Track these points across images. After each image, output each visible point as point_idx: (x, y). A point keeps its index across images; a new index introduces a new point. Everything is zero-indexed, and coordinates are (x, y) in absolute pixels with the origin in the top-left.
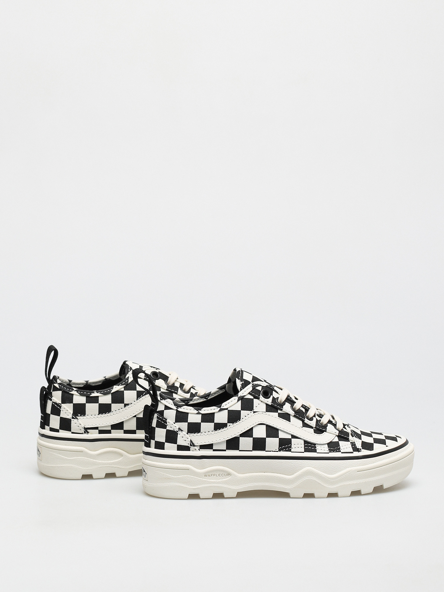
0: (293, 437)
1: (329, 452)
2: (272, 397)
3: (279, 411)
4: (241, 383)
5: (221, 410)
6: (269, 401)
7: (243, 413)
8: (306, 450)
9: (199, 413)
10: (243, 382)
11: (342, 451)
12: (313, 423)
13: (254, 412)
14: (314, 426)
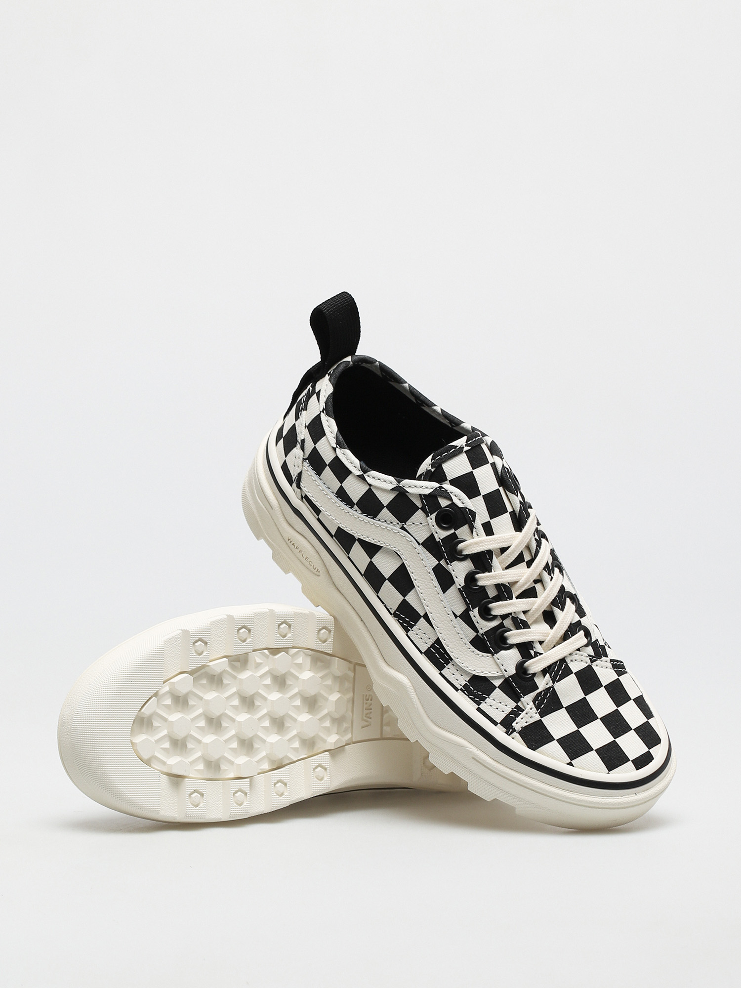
0: (426, 617)
1: (461, 689)
2: (452, 531)
3: (443, 562)
4: (430, 468)
5: (361, 477)
6: (441, 534)
7: (385, 513)
8: (428, 654)
9: (334, 449)
10: (433, 470)
11: (483, 706)
12: (485, 626)
13: (403, 528)
14: (481, 632)
